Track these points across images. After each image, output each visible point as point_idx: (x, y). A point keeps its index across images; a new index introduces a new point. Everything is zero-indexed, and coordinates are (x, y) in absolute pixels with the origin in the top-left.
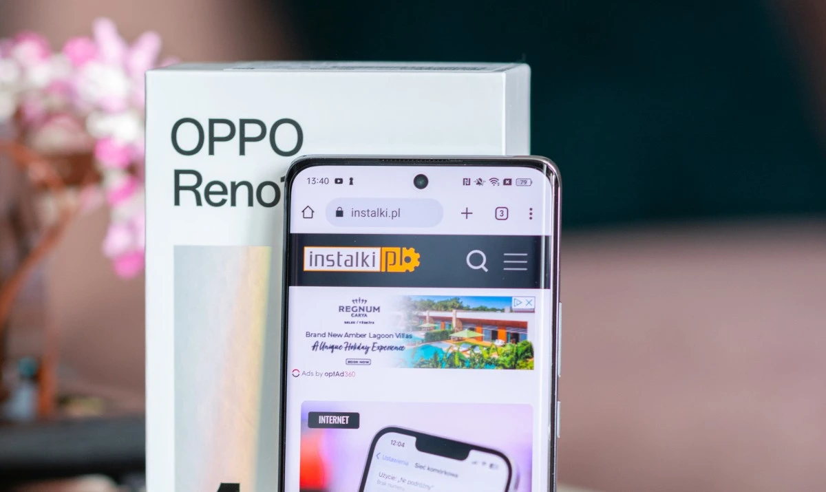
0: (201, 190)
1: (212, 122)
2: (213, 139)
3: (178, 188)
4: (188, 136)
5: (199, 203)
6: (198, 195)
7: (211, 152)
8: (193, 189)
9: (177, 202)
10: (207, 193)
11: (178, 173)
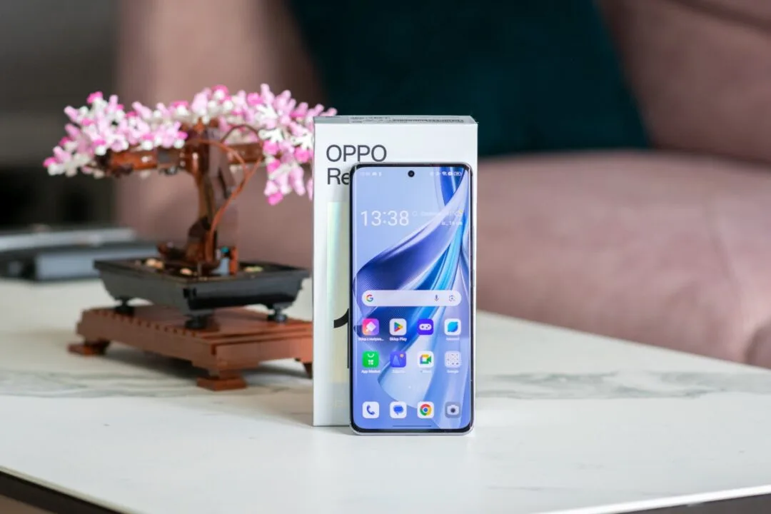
0: (340, 177)
1: (345, 147)
2: (345, 154)
3: (329, 176)
4: (334, 153)
5: (339, 183)
6: (338, 179)
7: (345, 160)
8: (336, 177)
9: (329, 183)
10: (343, 178)
11: (329, 170)
